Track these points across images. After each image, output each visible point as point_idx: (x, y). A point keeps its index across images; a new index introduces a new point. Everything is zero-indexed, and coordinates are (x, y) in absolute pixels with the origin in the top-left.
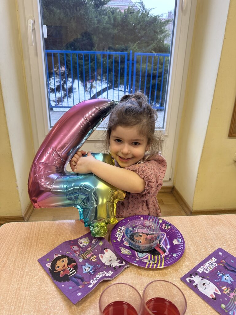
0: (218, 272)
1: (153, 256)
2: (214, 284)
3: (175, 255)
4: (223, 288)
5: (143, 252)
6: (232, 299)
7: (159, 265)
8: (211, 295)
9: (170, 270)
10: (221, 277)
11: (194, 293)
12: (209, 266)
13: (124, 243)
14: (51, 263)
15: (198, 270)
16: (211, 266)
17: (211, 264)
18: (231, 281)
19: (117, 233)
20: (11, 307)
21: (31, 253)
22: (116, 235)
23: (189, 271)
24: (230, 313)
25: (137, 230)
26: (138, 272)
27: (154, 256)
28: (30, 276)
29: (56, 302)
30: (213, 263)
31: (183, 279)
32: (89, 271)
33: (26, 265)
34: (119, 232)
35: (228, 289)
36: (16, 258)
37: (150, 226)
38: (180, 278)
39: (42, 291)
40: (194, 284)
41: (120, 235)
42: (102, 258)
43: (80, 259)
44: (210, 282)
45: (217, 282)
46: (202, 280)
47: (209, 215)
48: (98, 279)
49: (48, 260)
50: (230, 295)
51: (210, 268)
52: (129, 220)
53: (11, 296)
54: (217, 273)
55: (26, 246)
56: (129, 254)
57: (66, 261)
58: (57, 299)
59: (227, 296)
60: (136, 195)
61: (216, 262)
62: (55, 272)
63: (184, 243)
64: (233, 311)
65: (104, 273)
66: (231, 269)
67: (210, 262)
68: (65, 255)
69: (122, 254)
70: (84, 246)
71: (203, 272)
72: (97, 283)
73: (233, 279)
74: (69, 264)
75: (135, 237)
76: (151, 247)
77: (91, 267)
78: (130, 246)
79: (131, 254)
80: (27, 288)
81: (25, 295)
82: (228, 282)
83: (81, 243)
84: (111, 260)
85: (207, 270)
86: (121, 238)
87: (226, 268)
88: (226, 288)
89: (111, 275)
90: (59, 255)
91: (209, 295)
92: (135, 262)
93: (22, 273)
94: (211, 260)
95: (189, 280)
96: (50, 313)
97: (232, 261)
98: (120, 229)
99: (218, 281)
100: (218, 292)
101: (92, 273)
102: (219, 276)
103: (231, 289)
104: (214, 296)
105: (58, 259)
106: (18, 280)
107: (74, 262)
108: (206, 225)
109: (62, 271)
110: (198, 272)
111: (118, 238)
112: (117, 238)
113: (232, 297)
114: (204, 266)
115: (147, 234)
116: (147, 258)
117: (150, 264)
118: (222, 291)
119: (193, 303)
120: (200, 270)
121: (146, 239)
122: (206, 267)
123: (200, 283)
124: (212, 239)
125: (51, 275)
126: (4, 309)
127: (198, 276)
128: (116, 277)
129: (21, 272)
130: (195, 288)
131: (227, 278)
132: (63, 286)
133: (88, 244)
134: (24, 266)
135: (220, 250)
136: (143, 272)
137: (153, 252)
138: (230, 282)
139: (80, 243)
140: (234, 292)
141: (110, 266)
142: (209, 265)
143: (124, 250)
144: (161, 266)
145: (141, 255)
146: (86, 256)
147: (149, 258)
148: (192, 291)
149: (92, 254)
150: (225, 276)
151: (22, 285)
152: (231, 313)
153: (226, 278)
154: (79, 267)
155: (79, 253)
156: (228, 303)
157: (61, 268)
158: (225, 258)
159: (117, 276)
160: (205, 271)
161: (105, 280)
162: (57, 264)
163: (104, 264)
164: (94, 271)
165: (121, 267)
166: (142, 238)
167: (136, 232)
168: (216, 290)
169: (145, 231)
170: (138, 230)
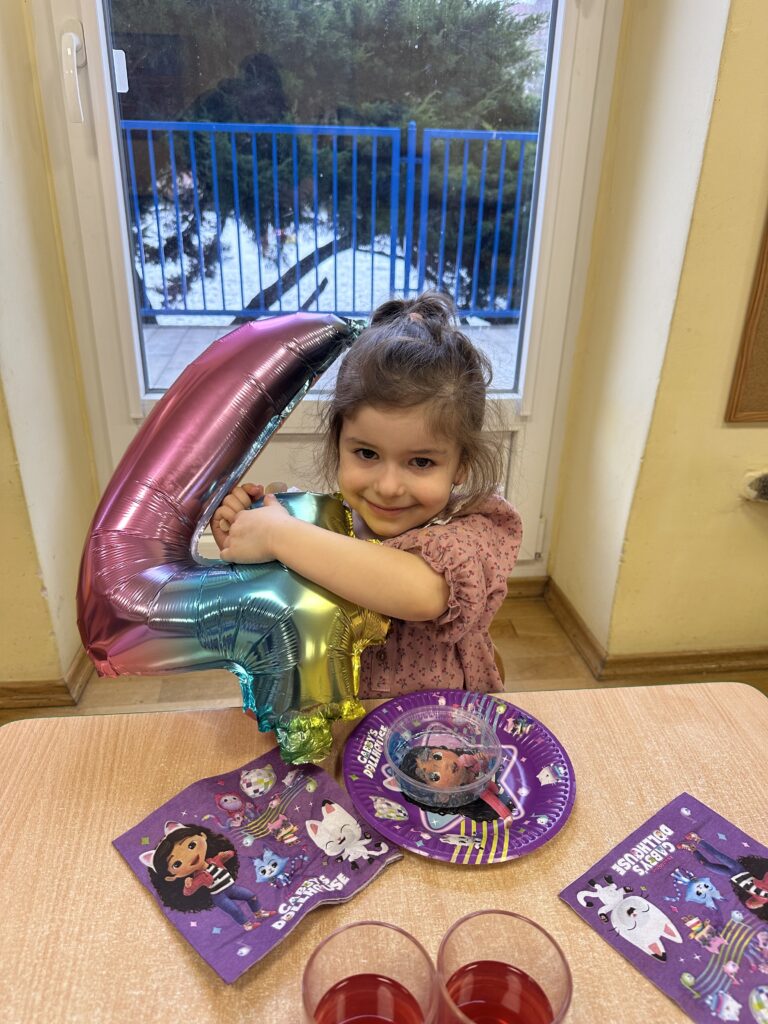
0: (677, 870)
1: (474, 823)
2: (661, 909)
3: (543, 820)
4: (689, 924)
5: (443, 810)
6: (717, 955)
7: (492, 854)
8: (653, 946)
9: (528, 867)
10: (685, 889)
11: (601, 940)
12: (649, 853)
13: (385, 783)
14: (154, 852)
15: (614, 867)
16: (654, 852)
17: (654, 846)
18: (714, 899)
19: (362, 749)
20: (33, 994)
21: (90, 820)
22: (359, 758)
23: (586, 869)
24: (708, 1002)
25: (425, 739)
26: (428, 875)
27: (479, 822)
28: (89, 894)
29: (172, 977)
30: (662, 842)
31: (568, 896)
32: (276, 876)
33: (75, 858)
34: (368, 746)
35: (704, 927)
36: (43, 837)
37: (466, 725)
38: (558, 892)
39: (129, 942)
40: (602, 910)
41: (371, 757)
42: (316, 833)
43: (246, 836)
44: (651, 905)
45: (673, 904)
46: (625, 897)
47: (654, 687)
48: (302, 900)
49: (146, 841)
50: (709, 945)
51: (653, 859)
52: (400, 708)
53: (32, 962)
54: (673, 875)
55: (75, 796)
56: (398, 819)
57: (201, 843)
58: (176, 967)
59: (700, 947)
60: (423, 627)
61: (671, 839)
62: (167, 879)
63: (573, 779)
64: (717, 994)
65: (321, 883)
66: (717, 862)
67: (653, 841)
68: (198, 824)
69: (377, 818)
70: (257, 795)
71: (630, 873)
72: (298, 914)
73: (722, 895)
74: (210, 854)
75: (419, 761)
76: (470, 794)
77: (281, 862)
78: (403, 793)
79: (406, 818)
80: (81, 933)
81: (75, 955)
82: (705, 904)
83: (249, 785)
84: (344, 839)
85: (642, 867)
86: (376, 765)
87: (700, 857)
88: (698, 923)
89: (344, 887)
90: (181, 826)
91: (647, 946)
92: (420, 844)
93: (64, 884)
94: (654, 833)
95: (586, 899)
96: (154, 1010)
97: (722, 837)
98: (372, 736)
99: (674, 900)
100: (673, 935)
101: (285, 880)
102: (679, 886)
103: (715, 924)
104: (662, 950)
105: (177, 837)
106: (51, 908)
107: (229, 846)
108: (642, 719)
109: (191, 876)
110: (615, 872)
111: (367, 766)
112: (363, 766)
113: (717, 952)
114: (633, 853)
115: (459, 752)
116: (456, 831)
117: (464, 850)
118: (684, 931)
119: (596, 971)
120: (620, 867)
121: (455, 768)
122: (638, 856)
123: (620, 909)
124: (661, 765)
125: (155, 891)
126: (10, 1001)
127: (614, 886)
128: (358, 893)
129: (60, 880)
130: (602, 924)
131: (704, 891)
132: (193, 924)
133: (270, 786)
134: (69, 862)
135: (686, 799)
136: (444, 876)
137: (477, 809)
138: (711, 904)
139: (244, 785)
140: (721, 936)
141: (341, 858)
142: (650, 850)
143: (385, 806)
144: (498, 855)
145: (436, 820)
146: (266, 826)
147: (463, 830)
148: (595, 934)
149: (284, 821)
150: (697, 884)
151: (66, 925)
152: (711, 1001)
153: (701, 891)
154: (242, 862)
155: (241, 819)
156: (703, 970)
157: (187, 866)
158: (700, 827)
159: (362, 891)
160: (636, 869)
161: (326, 905)
162: (173, 854)
163: (322, 851)
164: (291, 875)
165: (376, 862)
166: (442, 763)
167: (423, 744)
168: (667, 930)
169: (451, 740)
170: (428, 738)
